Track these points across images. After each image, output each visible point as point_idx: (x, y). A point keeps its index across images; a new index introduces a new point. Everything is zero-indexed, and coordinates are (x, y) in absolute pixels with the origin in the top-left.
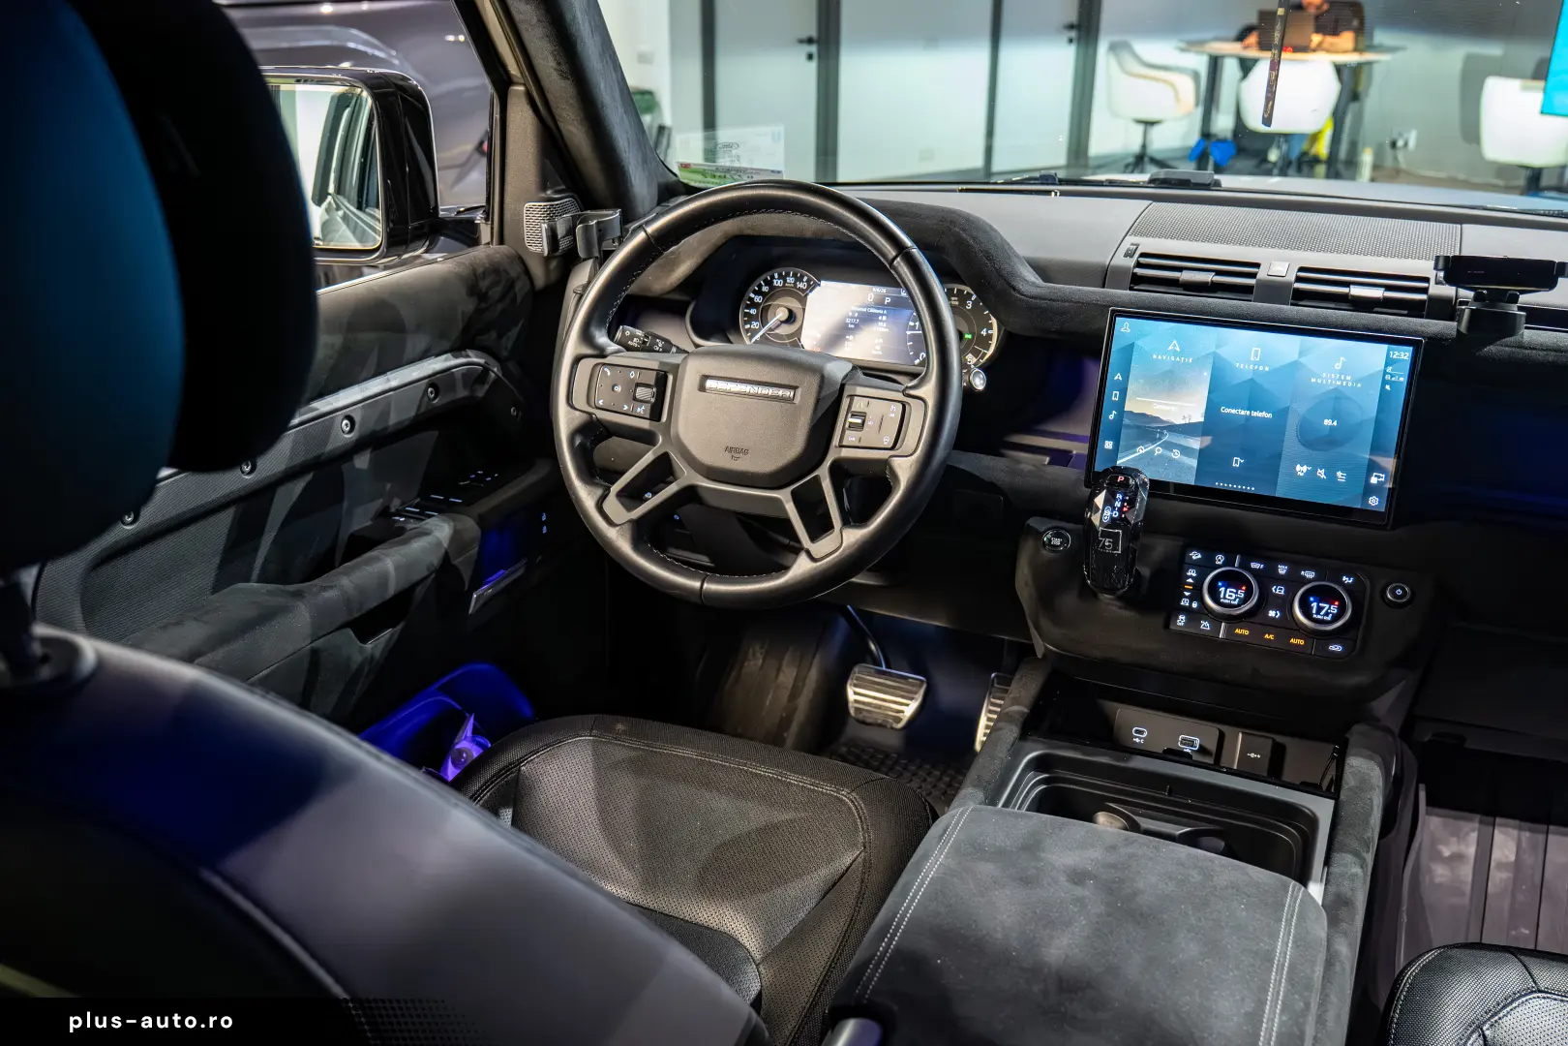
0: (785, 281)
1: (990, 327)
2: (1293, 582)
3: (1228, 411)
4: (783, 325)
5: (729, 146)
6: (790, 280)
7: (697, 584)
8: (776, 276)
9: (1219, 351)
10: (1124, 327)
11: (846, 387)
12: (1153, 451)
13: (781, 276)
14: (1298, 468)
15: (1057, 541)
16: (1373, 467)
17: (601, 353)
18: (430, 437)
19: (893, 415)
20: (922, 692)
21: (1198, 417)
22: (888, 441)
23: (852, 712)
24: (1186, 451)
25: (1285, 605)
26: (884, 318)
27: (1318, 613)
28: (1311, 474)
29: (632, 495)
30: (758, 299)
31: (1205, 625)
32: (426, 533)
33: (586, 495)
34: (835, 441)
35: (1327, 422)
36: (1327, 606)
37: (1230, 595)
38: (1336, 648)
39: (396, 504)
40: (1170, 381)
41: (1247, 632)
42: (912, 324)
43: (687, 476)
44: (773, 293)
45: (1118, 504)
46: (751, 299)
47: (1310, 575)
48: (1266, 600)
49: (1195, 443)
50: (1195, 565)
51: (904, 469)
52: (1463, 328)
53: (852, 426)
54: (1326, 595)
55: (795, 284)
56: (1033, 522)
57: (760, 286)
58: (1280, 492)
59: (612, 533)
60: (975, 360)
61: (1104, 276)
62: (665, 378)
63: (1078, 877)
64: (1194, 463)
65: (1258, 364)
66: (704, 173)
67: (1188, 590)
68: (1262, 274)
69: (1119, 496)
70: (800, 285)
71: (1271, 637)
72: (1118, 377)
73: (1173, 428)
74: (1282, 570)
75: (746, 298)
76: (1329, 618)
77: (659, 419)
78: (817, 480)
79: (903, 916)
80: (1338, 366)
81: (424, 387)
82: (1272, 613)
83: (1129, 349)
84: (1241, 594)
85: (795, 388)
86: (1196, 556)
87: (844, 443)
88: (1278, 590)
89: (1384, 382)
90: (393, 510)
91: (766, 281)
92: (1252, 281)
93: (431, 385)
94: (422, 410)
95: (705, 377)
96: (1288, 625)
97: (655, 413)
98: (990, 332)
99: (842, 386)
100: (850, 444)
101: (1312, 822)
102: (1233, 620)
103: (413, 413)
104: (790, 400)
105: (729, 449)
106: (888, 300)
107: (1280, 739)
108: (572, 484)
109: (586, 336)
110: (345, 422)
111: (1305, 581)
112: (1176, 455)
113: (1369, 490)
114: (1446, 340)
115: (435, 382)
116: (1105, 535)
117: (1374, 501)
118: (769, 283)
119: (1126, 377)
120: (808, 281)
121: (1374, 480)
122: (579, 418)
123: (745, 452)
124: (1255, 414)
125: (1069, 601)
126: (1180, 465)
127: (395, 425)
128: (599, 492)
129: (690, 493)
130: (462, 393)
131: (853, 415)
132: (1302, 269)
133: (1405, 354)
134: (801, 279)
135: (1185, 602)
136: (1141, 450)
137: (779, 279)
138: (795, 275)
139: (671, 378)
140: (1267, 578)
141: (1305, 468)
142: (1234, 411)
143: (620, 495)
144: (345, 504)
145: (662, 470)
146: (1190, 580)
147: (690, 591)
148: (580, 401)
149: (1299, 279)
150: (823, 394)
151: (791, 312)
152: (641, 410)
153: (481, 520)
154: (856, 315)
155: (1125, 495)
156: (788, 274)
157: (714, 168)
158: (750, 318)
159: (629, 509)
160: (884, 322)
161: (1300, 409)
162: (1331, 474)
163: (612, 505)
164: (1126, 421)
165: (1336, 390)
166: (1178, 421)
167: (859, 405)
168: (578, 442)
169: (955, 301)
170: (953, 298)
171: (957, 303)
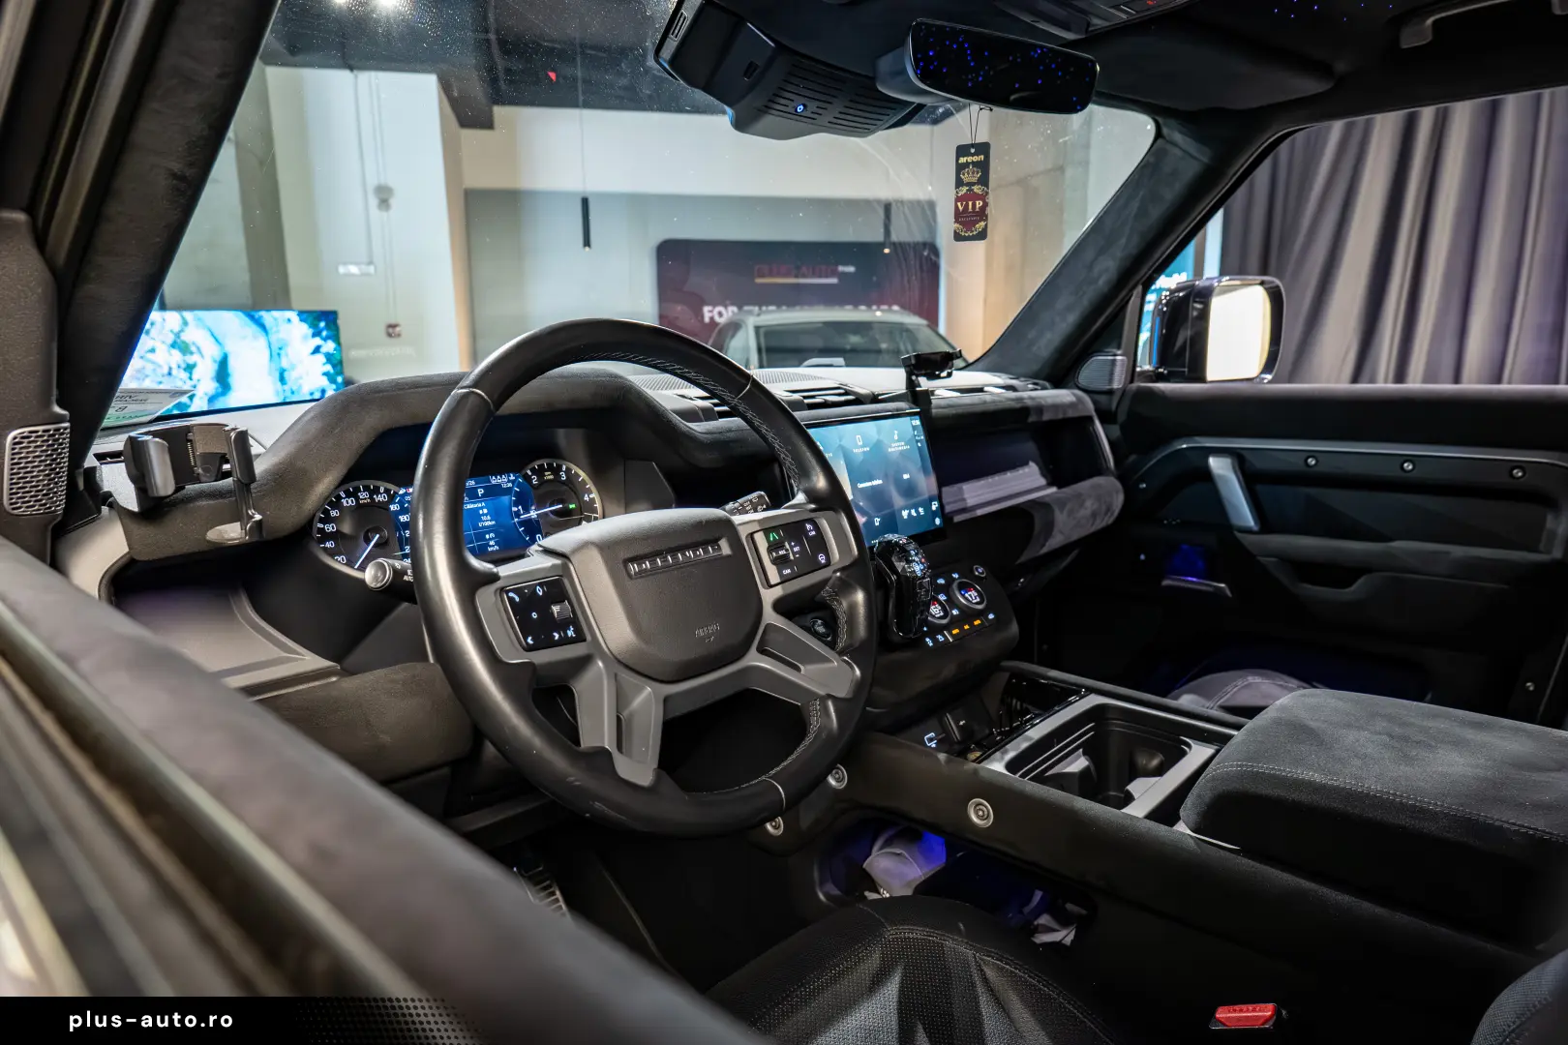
0: (357, 499)
1: (589, 491)
3: (861, 485)
6: (363, 495)
8: (343, 495)
13: (348, 494)
14: (903, 513)
16: (931, 500)
17: (490, 577)
22: (820, 559)
25: (954, 604)
26: (485, 511)
27: (972, 600)
28: (909, 515)
30: (330, 528)
31: (940, 638)
34: (761, 585)
35: (905, 476)
36: (970, 594)
37: (935, 611)
38: (991, 616)
41: (957, 631)
42: (514, 509)
45: (915, 559)
46: (322, 531)
53: (780, 560)
54: (965, 586)
55: (371, 498)
57: (327, 512)
65: (861, 448)
70: (380, 498)
71: (966, 627)
75: (315, 529)
76: (978, 600)
77: (584, 637)
78: (771, 627)
80: (896, 437)
82: (954, 613)
84: (939, 607)
85: (716, 541)
87: (777, 581)
88: (943, 597)
89: (917, 441)
91: (331, 504)
95: (626, 563)
97: (579, 633)
98: (591, 496)
100: (786, 578)
102: (947, 628)
104: (721, 554)
106: (481, 492)
111: (947, 586)
113: (933, 515)
117: (936, 522)
118: (337, 505)
120: (387, 491)
121: (933, 508)
124: (874, 483)
133: (918, 422)
134: (376, 491)
137: (348, 497)
138: (366, 488)
139: (567, 583)
141: (906, 513)
142: (864, 485)
152: (570, 633)
156: (357, 490)
158: (332, 553)
160: (486, 515)
161: (891, 472)
162: (917, 512)
163: (625, 767)
165: (901, 453)
169: (548, 476)
170: (546, 473)
171: (551, 477)
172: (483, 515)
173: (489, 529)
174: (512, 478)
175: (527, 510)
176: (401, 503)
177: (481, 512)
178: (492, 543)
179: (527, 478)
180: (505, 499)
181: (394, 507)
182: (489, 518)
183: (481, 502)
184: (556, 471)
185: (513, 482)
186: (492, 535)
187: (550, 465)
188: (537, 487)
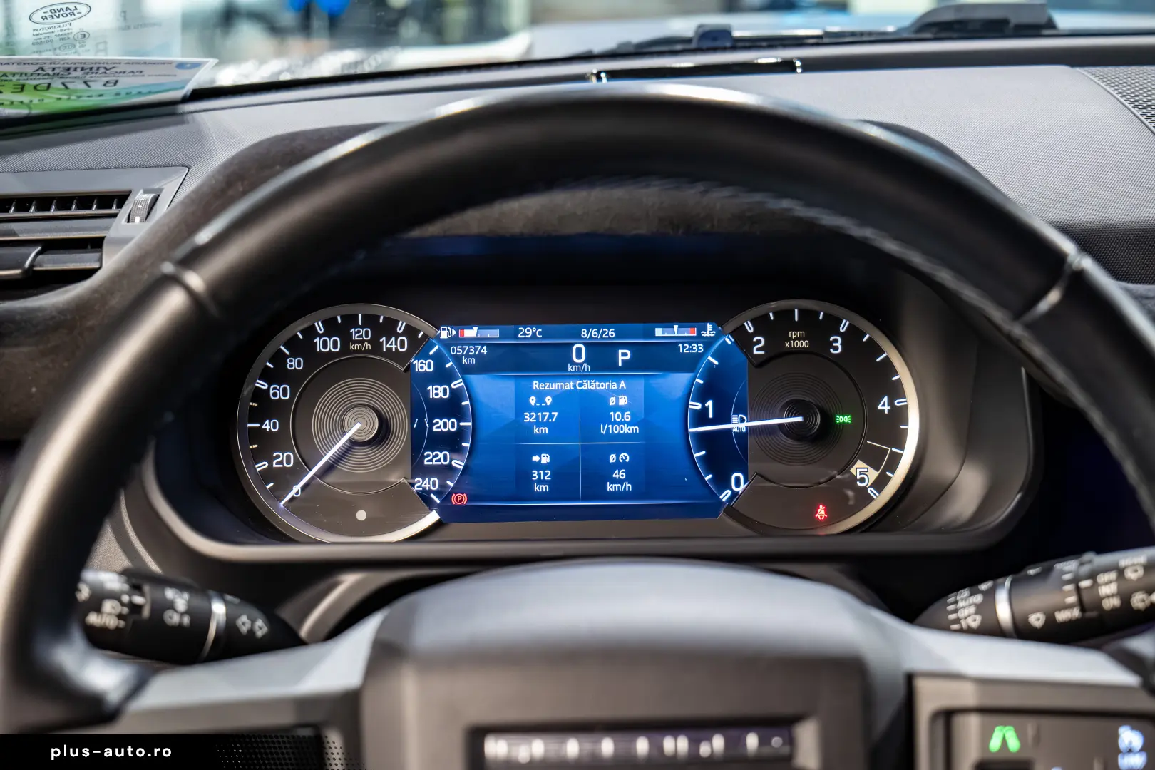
0: (347, 339)
1: (896, 391)
4: (360, 452)
8: (320, 328)
13: (332, 328)
26: (624, 400)
30: (278, 392)
42: (695, 406)
44: (319, 373)
46: (260, 395)
55: (374, 341)
57: (279, 358)
60: (873, 474)
70: (392, 344)
75: (246, 392)
91: (292, 343)
98: (899, 401)
106: (623, 356)
118: (303, 347)
120: (411, 331)
134: (388, 328)
137: (328, 333)
138: (370, 321)
154: (549, 400)
156: (351, 321)
158: (268, 444)
160: (620, 409)
169: (798, 341)
170: (794, 334)
171: (805, 344)
172: (617, 408)
173: (620, 444)
174: (709, 331)
175: (722, 416)
176: (440, 360)
177: (612, 401)
178: (619, 474)
179: (743, 340)
180: (678, 382)
181: (422, 366)
182: (627, 417)
183: (617, 379)
184: (819, 330)
185: (708, 343)
186: (624, 456)
187: (807, 315)
188: (761, 363)
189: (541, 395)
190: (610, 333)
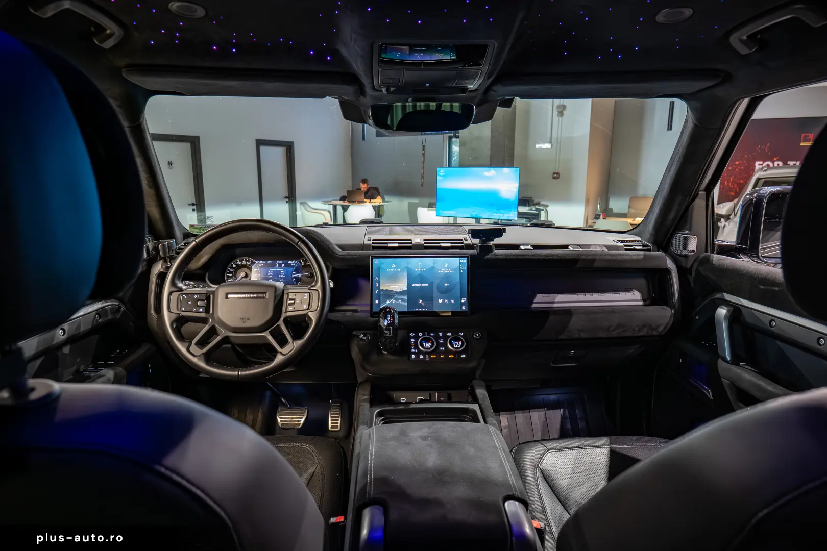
0: (242, 262)
2: (445, 338)
3: (414, 285)
4: (244, 278)
5: (210, 218)
6: (244, 262)
7: (237, 373)
8: (238, 261)
9: (408, 266)
10: (376, 261)
11: (285, 291)
12: (392, 302)
13: (240, 261)
14: (439, 300)
15: (365, 338)
16: (461, 297)
17: (181, 290)
18: (95, 338)
19: (306, 297)
20: (306, 412)
21: (405, 288)
22: (305, 307)
23: (280, 425)
24: (402, 300)
25: (445, 345)
27: (456, 345)
28: (444, 302)
29: (202, 343)
30: (232, 270)
31: (421, 357)
32: (103, 376)
33: (181, 347)
34: (284, 310)
35: (446, 284)
36: (458, 343)
37: (427, 345)
38: (463, 356)
39: (82, 368)
40: (394, 278)
41: (435, 356)
42: (293, 272)
43: (223, 333)
44: (239, 268)
45: (389, 318)
46: (229, 270)
47: (450, 334)
48: (439, 345)
49: (405, 298)
50: (413, 337)
51: (313, 316)
52: (478, 252)
53: (290, 304)
54: (457, 339)
55: (246, 263)
56: (354, 333)
57: (232, 265)
58: (435, 309)
59: (195, 360)
61: (363, 247)
62: (209, 296)
63: (424, 438)
64: (406, 304)
65: (420, 268)
66: (199, 229)
67: (413, 346)
68: (413, 242)
69: (389, 316)
70: (249, 263)
71: (443, 356)
72: (377, 278)
73: (398, 293)
74: (441, 334)
75: (227, 270)
76: (459, 347)
77: (209, 312)
78: (279, 326)
79: (371, 467)
80: (446, 266)
81: (94, 316)
82: (441, 349)
83: (379, 268)
84: (430, 344)
85: (265, 293)
86: (412, 334)
87: (288, 310)
88: (441, 341)
89: (460, 270)
90: (81, 370)
91: (234, 263)
92: (411, 245)
93: (97, 314)
94: (94, 324)
95: (228, 294)
96: (447, 352)
97: (207, 310)
99: (283, 290)
100: (290, 310)
101: (474, 412)
102: (430, 353)
103: (90, 327)
104: (264, 298)
105: (242, 319)
106: (283, 265)
107: (449, 392)
108: (174, 343)
109: (173, 283)
110: (61, 331)
111: (449, 337)
112: (400, 302)
113: (462, 304)
114: (475, 255)
115: (99, 312)
116: (386, 329)
117: (464, 308)
118: (236, 264)
119: (379, 278)
120: (252, 261)
121: (463, 301)
122: (174, 316)
123: (249, 319)
124: (423, 285)
125: (374, 357)
126: (402, 304)
127: (82, 332)
128: (187, 344)
129: (226, 340)
130: (110, 317)
131: (290, 300)
132: (424, 240)
133: (465, 260)
134: (248, 261)
135: (413, 350)
136: (388, 302)
138: (246, 260)
139: (212, 296)
140: (437, 338)
141: (441, 300)
142: (416, 285)
143: (196, 344)
144: (60, 369)
145: (213, 332)
146: (413, 343)
147: (234, 376)
148: (174, 309)
149: (425, 243)
150: (277, 293)
151: (246, 273)
152: (201, 310)
153: (126, 368)
155: (390, 315)
156: (243, 260)
157: (204, 226)
158: (229, 277)
159: (202, 349)
161: (436, 282)
162: (449, 301)
163: (194, 348)
164: (382, 293)
165: (447, 274)
166: (399, 291)
167: (291, 296)
168: (175, 326)
173: (282, 278)
174: (296, 262)
175: (298, 273)
176: (256, 266)
177: (281, 272)
179: (300, 263)
180: (291, 269)
183: (282, 269)
185: (296, 263)
188: (303, 266)
189: (271, 271)
190: (281, 262)
